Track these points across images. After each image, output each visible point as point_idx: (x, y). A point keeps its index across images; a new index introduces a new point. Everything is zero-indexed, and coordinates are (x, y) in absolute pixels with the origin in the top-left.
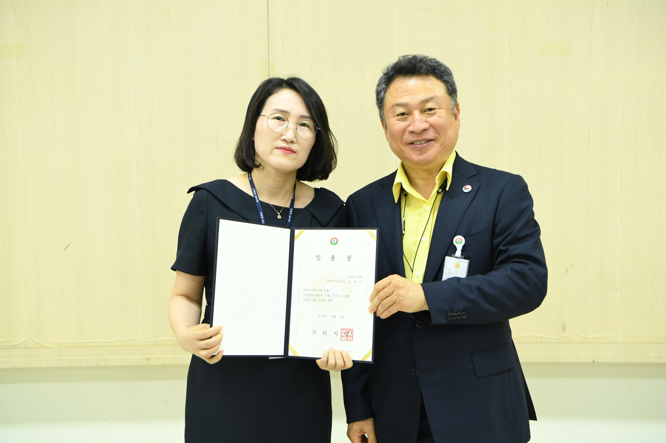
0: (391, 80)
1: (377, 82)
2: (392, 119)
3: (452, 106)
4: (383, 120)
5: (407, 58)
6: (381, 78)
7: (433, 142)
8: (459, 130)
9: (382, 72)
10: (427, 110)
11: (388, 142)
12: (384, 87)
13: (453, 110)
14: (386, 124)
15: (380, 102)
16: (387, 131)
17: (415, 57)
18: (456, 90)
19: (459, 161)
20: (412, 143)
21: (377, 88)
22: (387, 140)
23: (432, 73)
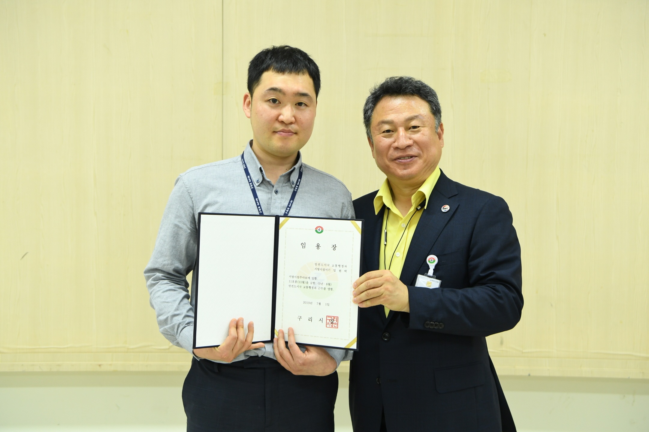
0: (378, 99)
2: (378, 136)
3: (436, 126)
4: (370, 138)
5: (394, 80)
6: (369, 97)
7: (417, 158)
8: (443, 149)
9: (369, 92)
10: (412, 128)
12: (371, 106)
13: (437, 129)
14: (372, 142)
15: (367, 120)
16: (373, 149)
17: (401, 78)
18: (441, 111)
20: (397, 159)
21: (365, 107)
22: (374, 158)
23: (417, 93)
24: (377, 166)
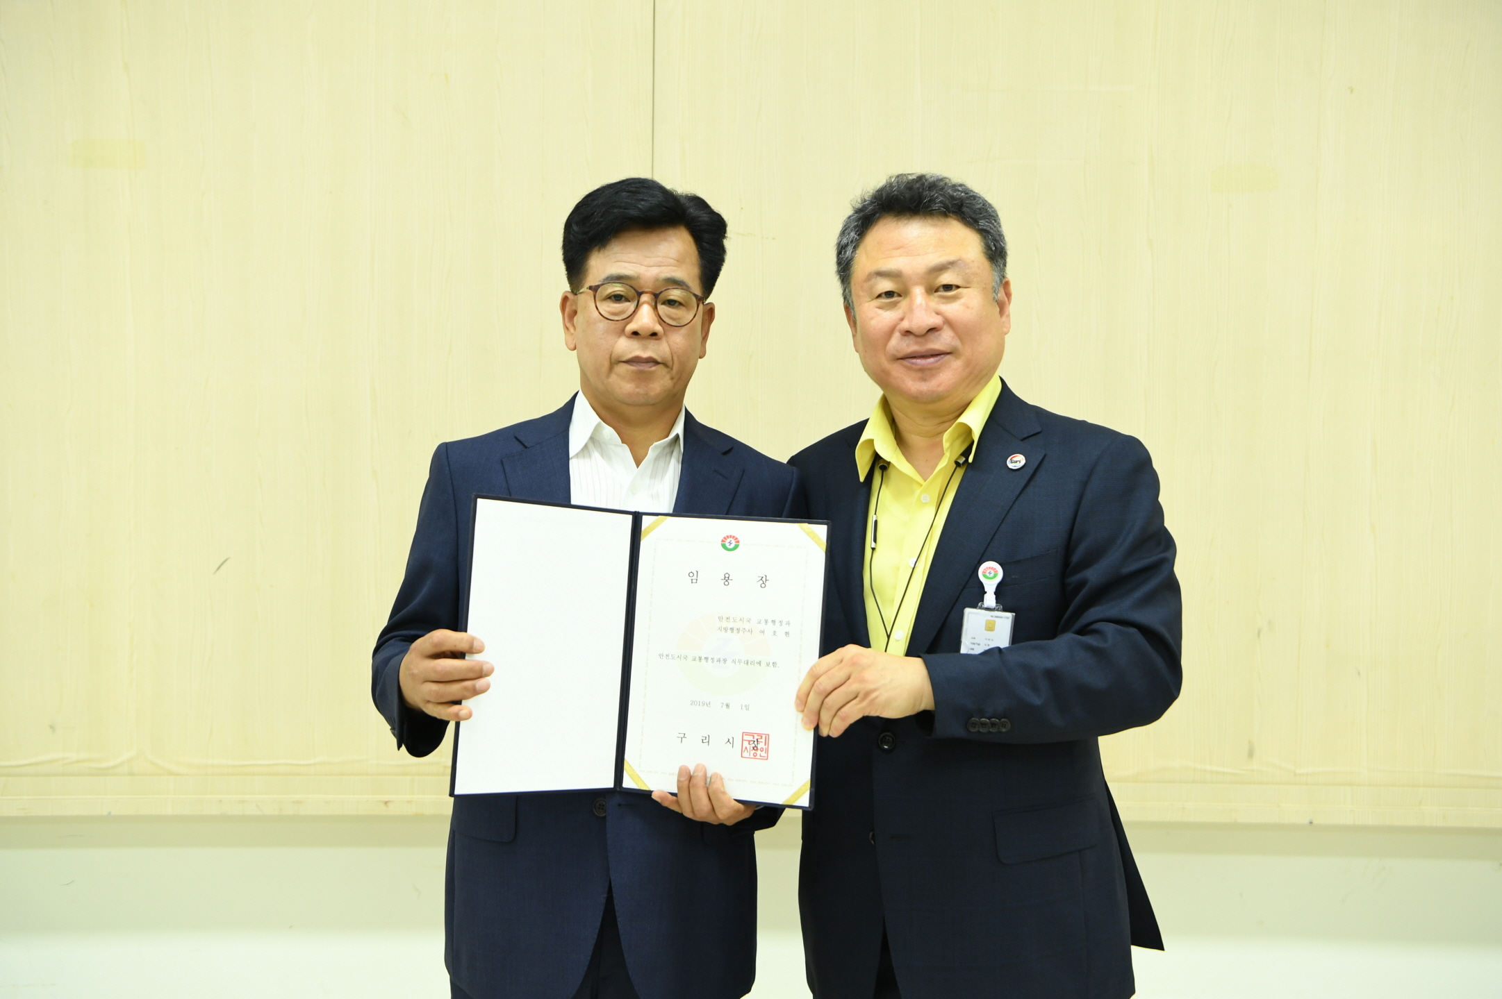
0: (869, 223)
2: (867, 304)
3: (995, 285)
4: (848, 308)
5: (905, 180)
6: (849, 217)
7: (949, 357)
8: (1006, 336)
9: (850, 206)
10: (942, 289)
11: (857, 355)
12: (853, 238)
13: (996, 294)
14: (854, 316)
15: (845, 268)
16: (856, 332)
17: (921, 178)
18: (1006, 253)
19: (1006, 399)
20: (906, 358)
21: (840, 240)
22: (857, 351)
23: (956, 212)
24: (863, 370)
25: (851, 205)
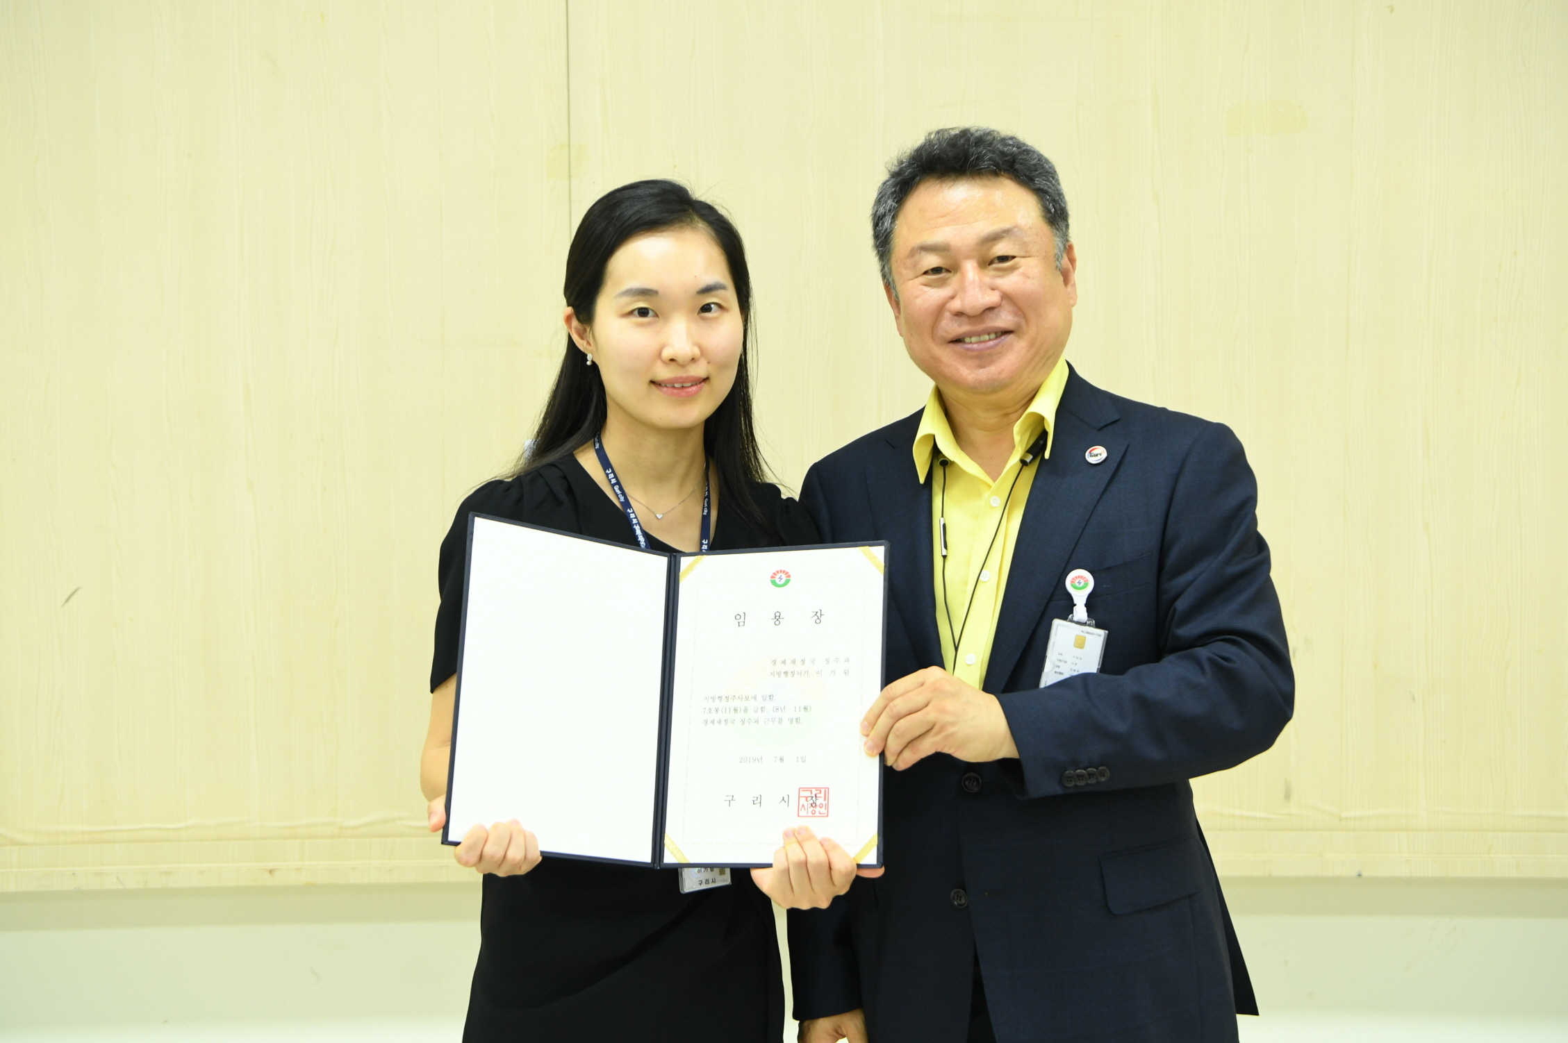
0: (908, 187)
1: (874, 195)
2: (911, 282)
3: (1056, 251)
4: (889, 286)
5: (946, 136)
6: (884, 183)
7: (1011, 336)
8: (1074, 309)
9: (885, 170)
10: (996, 261)
11: (901, 338)
12: (891, 206)
13: (1058, 260)
14: (897, 297)
15: (883, 242)
16: (899, 312)
17: (965, 133)
18: (1067, 213)
19: (1076, 386)
20: (958, 341)
21: (876, 209)
22: (901, 335)
23: (1008, 170)
24: (908, 356)
25: (887, 168)
